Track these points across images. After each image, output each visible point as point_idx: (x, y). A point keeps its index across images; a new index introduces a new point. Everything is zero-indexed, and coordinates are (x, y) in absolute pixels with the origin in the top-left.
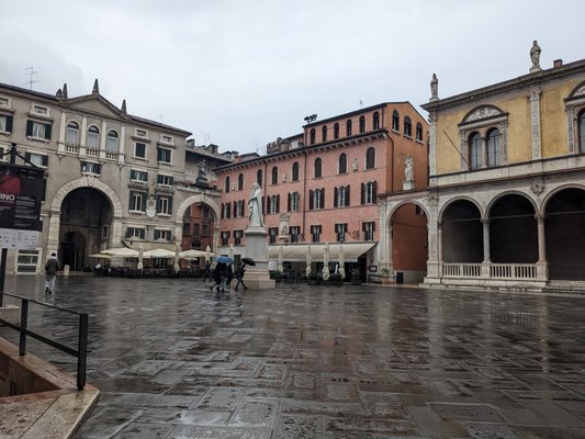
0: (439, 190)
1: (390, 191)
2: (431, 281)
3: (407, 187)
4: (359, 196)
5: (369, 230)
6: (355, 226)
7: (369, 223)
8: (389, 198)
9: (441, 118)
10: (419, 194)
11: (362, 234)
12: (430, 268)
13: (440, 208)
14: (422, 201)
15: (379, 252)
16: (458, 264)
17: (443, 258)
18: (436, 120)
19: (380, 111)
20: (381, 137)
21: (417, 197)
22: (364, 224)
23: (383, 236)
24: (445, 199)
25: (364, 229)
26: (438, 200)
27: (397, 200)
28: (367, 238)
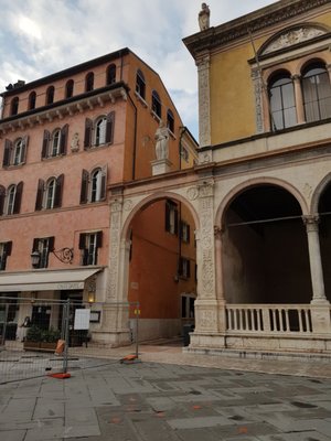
0: (216, 170)
1: (129, 179)
2: (206, 341)
3: (159, 170)
4: (78, 192)
5: (90, 247)
6: (67, 240)
7: (92, 236)
8: (127, 192)
9: (218, 57)
10: (181, 180)
11: (79, 253)
12: (200, 315)
13: (218, 202)
14: (185, 193)
15: (105, 285)
16: (258, 307)
17: (224, 295)
18: (210, 62)
19: (118, 63)
20: (119, 98)
21: (178, 186)
22: (83, 237)
23: (115, 256)
24: (229, 186)
25: (82, 245)
26: (214, 187)
27: (143, 192)
28: (87, 260)
